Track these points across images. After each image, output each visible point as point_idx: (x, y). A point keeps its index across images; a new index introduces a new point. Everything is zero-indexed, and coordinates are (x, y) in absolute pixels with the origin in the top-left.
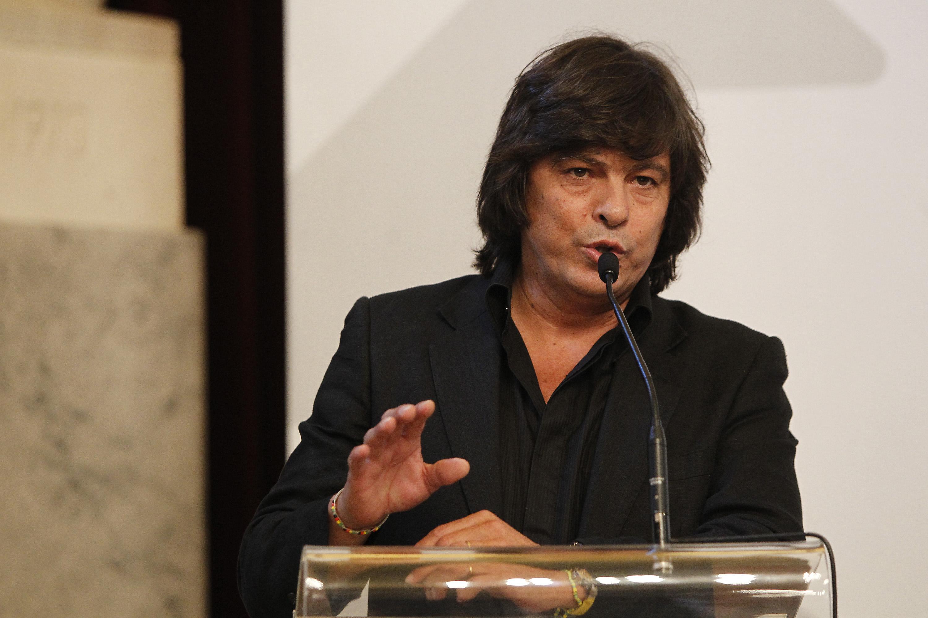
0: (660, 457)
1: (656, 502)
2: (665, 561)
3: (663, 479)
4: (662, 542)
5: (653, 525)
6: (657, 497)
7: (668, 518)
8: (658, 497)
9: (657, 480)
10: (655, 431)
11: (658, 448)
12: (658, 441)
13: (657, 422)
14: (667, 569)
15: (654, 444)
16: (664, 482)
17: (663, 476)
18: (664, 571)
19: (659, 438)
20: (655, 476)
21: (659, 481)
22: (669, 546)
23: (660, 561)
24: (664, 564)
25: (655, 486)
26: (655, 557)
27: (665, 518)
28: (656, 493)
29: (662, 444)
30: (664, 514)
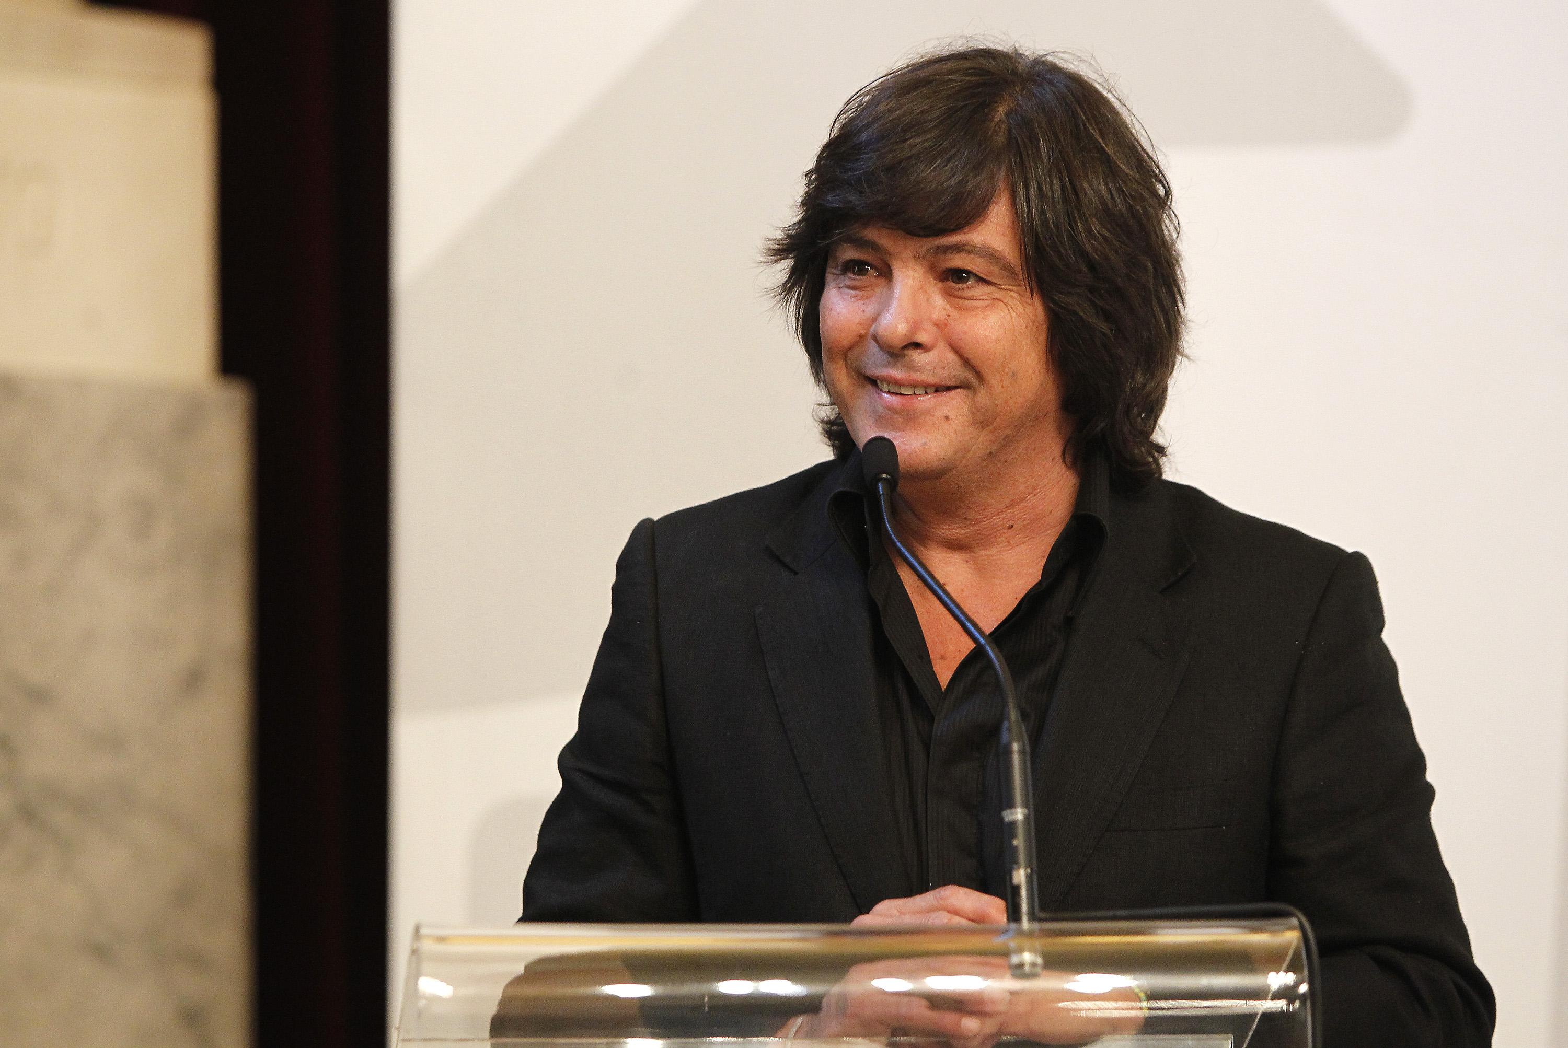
0: (1020, 772)
1: (1014, 850)
2: (1030, 951)
3: (1026, 811)
4: (1025, 919)
5: (1009, 889)
6: (1015, 842)
7: (1035, 877)
8: (1019, 842)
9: (1016, 813)
10: (1009, 730)
11: (1016, 759)
12: (1015, 747)
13: (1013, 715)
14: (1034, 965)
15: (1008, 752)
16: (1027, 817)
17: (1026, 805)
18: (1027, 969)
19: (1018, 741)
20: (1011, 805)
21: (1018, 814)
22: (1036, 926)
23: (1020, 950)
24: (1027, 957)
25: (1013, 824)
26: (1013, 944)
27: (1029, 878)
28: (1013, 835)
29: (1022, 752)
30: (1029, 871)
